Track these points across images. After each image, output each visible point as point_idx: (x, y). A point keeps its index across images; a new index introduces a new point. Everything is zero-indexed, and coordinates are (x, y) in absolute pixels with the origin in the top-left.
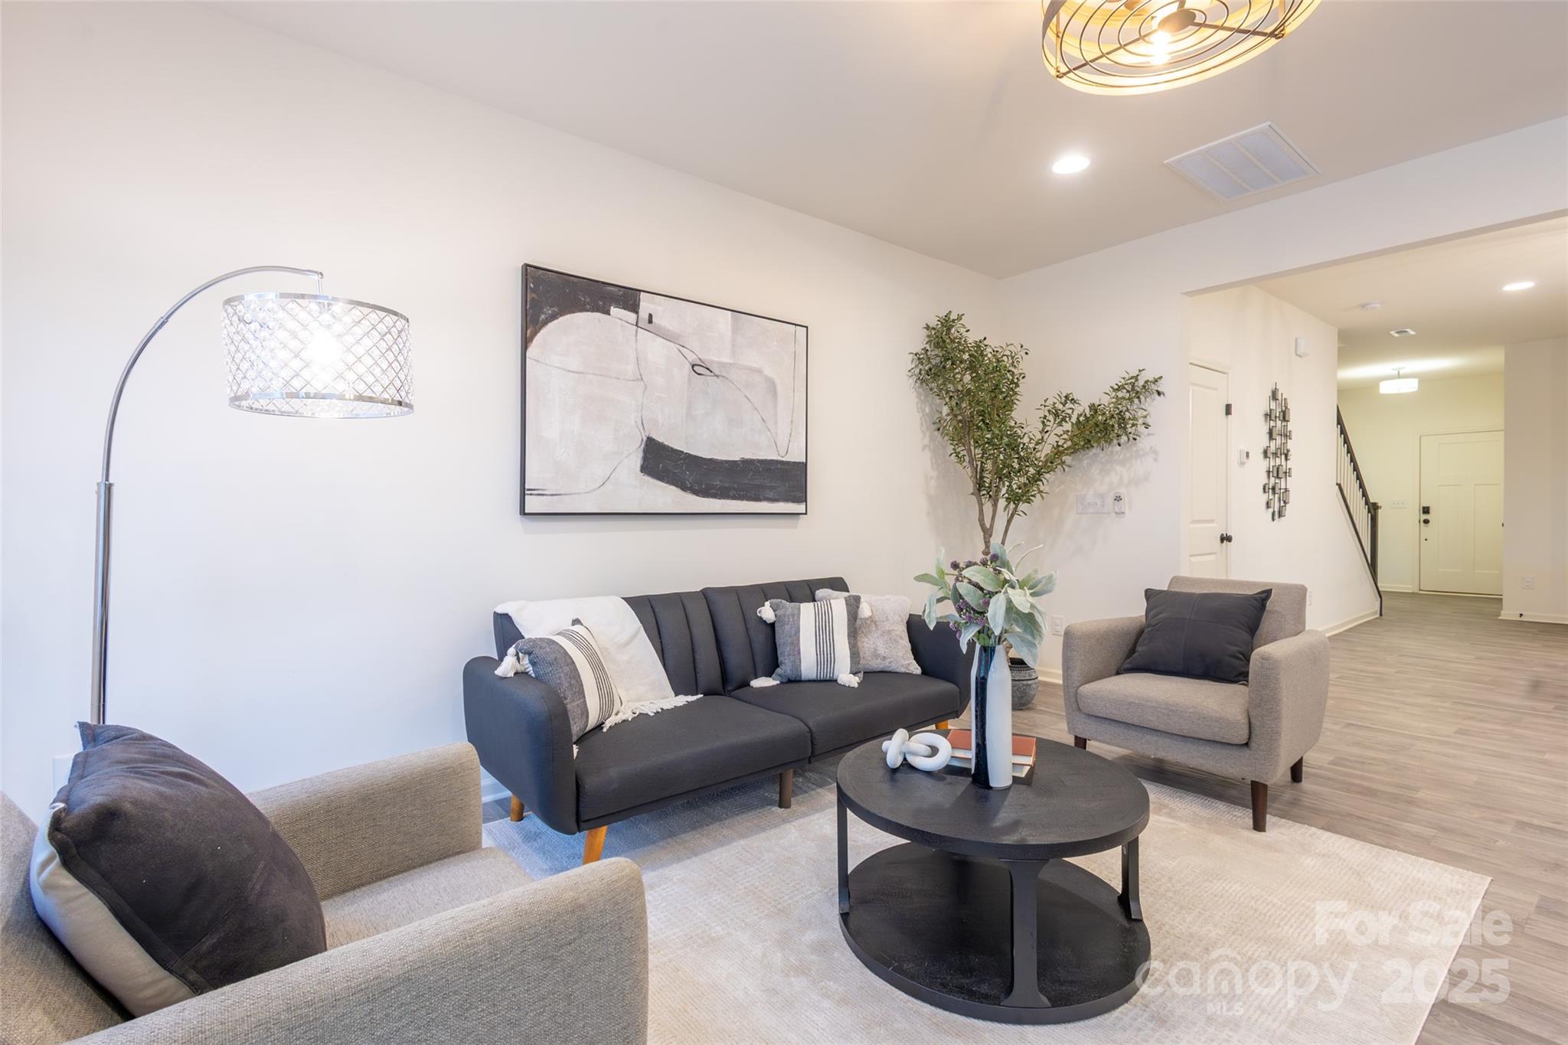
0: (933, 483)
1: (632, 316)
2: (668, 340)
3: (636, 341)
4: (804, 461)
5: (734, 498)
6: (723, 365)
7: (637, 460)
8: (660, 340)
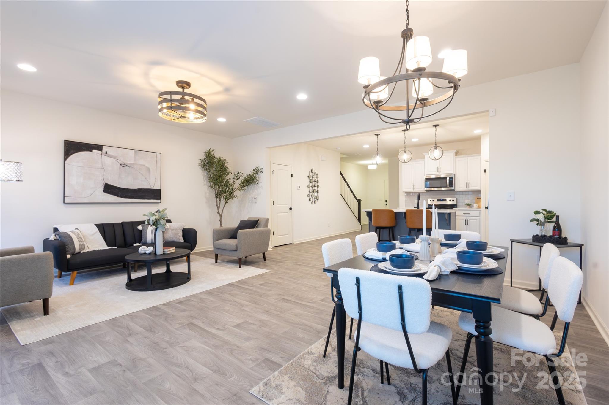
0: (208, 194)
1: (100, 152)
2: (113, 158)
3: (101, 158)
4: (160, 189)
5: (135, 198)
6: (132, 164)
7: (102, 189)
8: (109, 158)
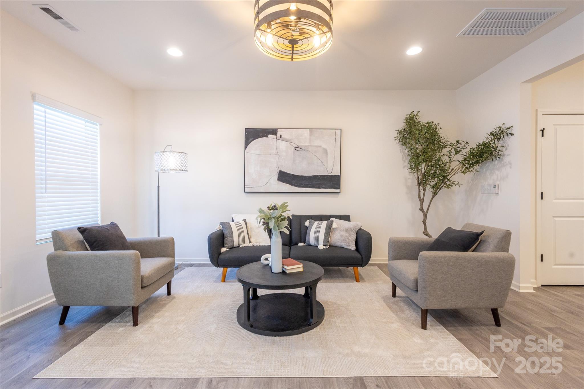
1: (275, 137)
2: (287, 142)
3: (276, 143)
4: (340, 175)
5: (310, 187)
6: (306, 146)
7: (276, 177)
8: (284, 142)
